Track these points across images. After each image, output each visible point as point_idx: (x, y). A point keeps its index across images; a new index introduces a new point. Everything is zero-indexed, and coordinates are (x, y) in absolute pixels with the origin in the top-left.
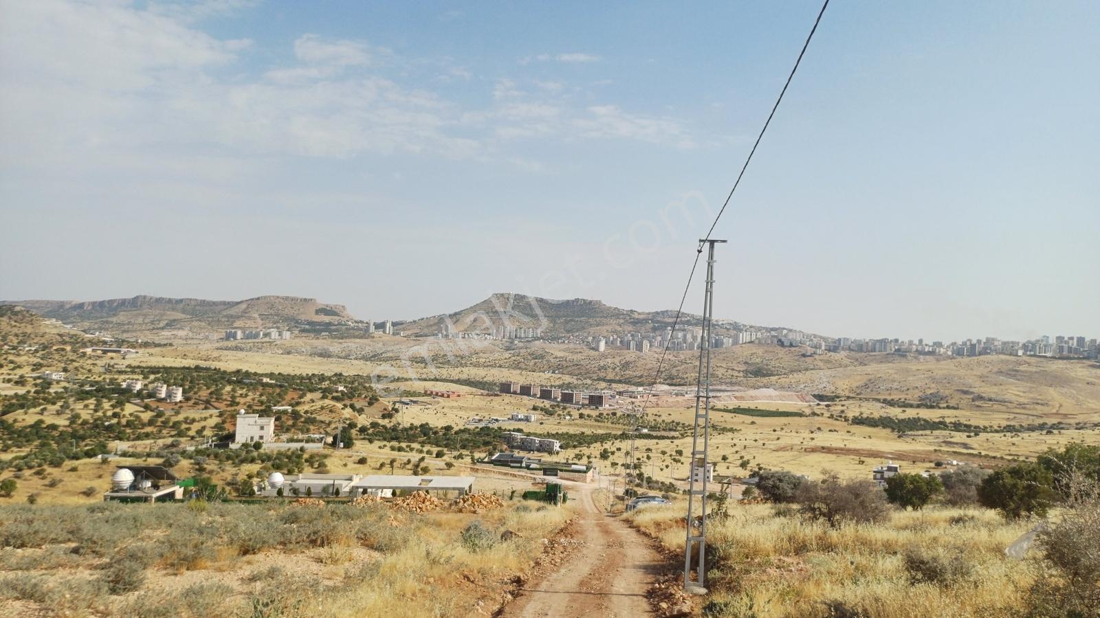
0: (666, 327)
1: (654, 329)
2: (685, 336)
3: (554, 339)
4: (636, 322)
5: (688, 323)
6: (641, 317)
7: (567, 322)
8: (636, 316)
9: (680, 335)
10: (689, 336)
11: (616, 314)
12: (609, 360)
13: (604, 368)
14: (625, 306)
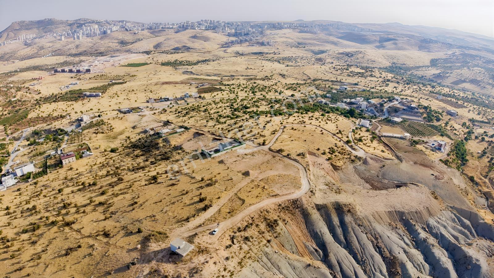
0: (82, 26)
1: (78, 27)
2: (90, 29)
3: (41, 37)
4: (70, 25)
5: (90, 22)
6: (71, 22)
7: (43, 29)
8: (69, 22)
9: (89, 28)
10: (92, 28)
11: (62, 23)
12: (70, 45)
13: (70, 49)
14: (64, 19)
